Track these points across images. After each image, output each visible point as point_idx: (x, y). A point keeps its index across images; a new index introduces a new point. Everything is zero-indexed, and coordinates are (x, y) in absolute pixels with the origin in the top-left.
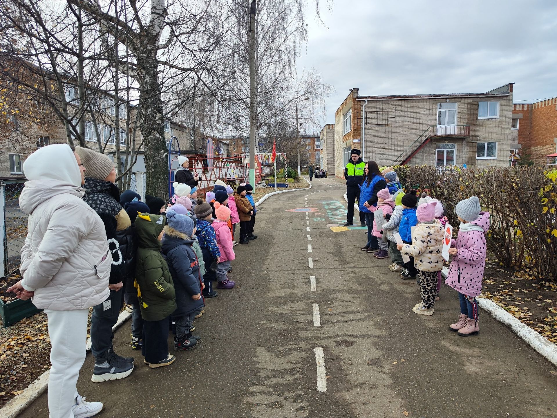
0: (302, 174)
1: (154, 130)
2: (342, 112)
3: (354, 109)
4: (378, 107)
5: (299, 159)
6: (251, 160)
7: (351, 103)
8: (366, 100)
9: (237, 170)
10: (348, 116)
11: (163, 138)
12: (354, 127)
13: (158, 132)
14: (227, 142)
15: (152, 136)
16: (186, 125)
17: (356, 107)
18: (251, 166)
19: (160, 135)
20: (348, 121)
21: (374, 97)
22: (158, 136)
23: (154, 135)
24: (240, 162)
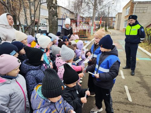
0: (108, 29)
1: (52, 7)
2: (126, 8)
3: (131, 6)
4: (141, 5)
5: (108, 24)
6: (93, 23)
7: (130, 4)
8: (137, 3)
9: (87, 27)
10: (128, 9)
11: (56, 11)
12: (130, 13)
13: (54, 8)
14: (86, 18)
15: (51, 10)
16: (74, 12)
17: (132, 5)
18: (92, 25)
19: (55, 9)
20: (128, 11)
21: (140, 2)
22: (54, 10)
23: (52, 9)
24: (89, 24)
